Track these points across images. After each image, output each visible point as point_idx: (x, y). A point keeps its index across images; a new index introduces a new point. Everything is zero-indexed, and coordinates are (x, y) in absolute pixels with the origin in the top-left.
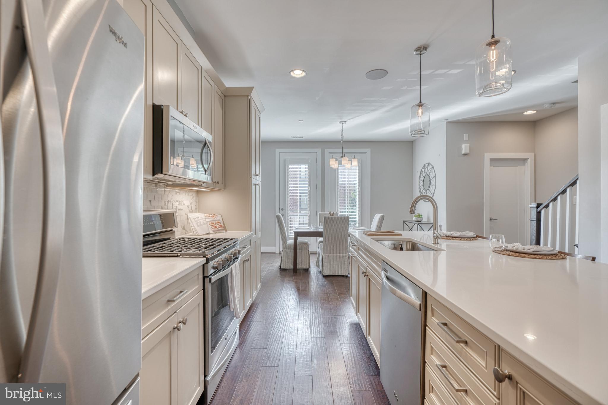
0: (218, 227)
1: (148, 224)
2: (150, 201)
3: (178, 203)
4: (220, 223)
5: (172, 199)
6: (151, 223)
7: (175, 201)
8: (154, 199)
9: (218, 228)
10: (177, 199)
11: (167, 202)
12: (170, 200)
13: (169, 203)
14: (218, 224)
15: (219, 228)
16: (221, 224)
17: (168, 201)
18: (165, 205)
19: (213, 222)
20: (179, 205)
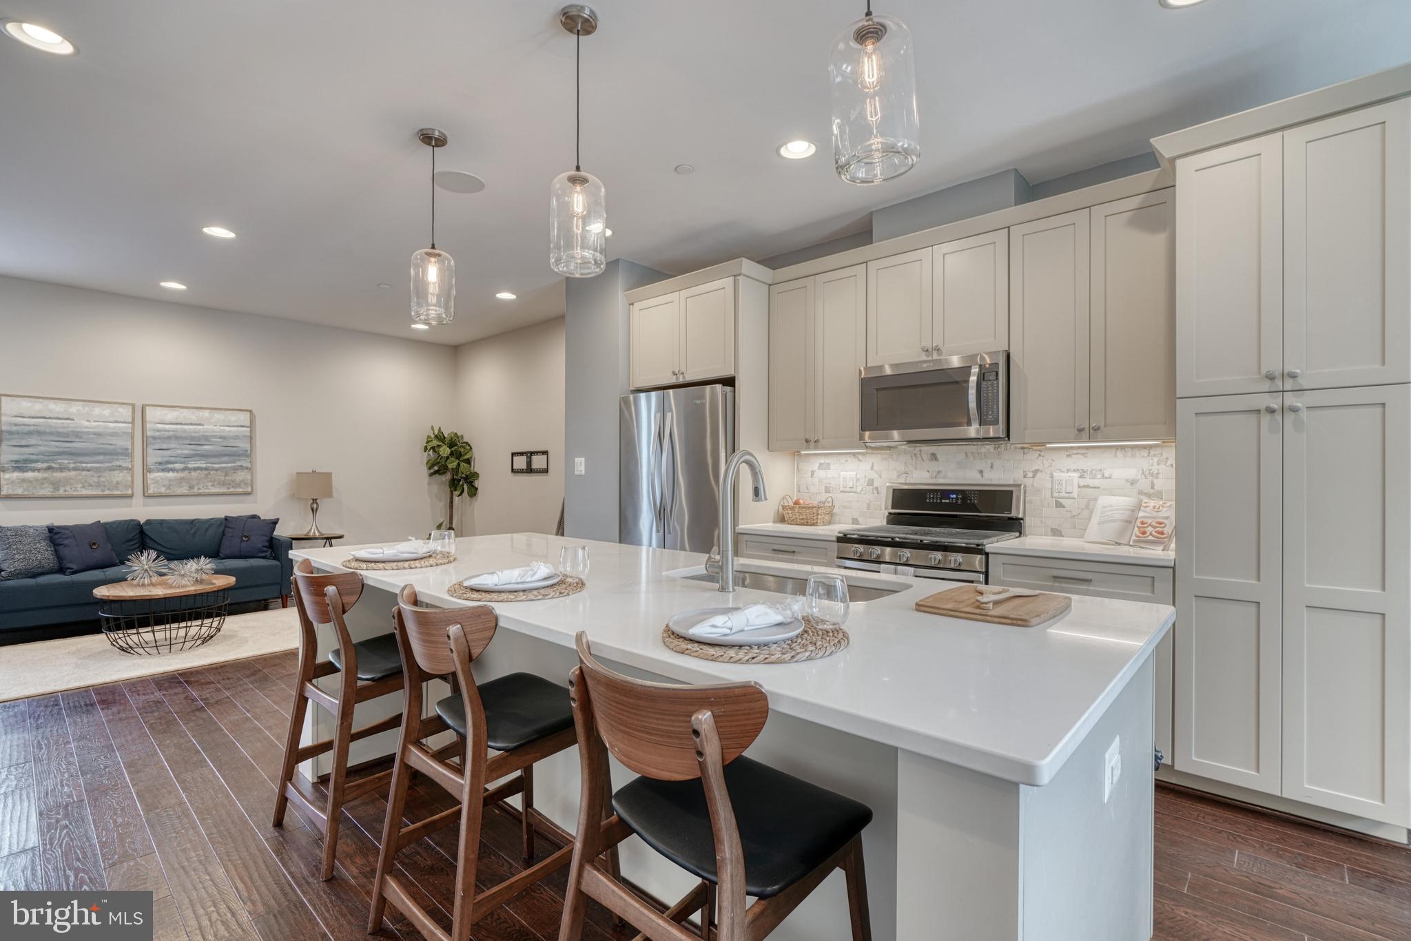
0: (1151, 534)
1: (938, 501)
2: (981, 472)
3: (1076, 475)
4: (1163, 525)
5: (1051, 466)
6: (943, 501)
7: (1065, 470)
8: (992, 467)
9: (1148, 536)
10: (1073, 467)
11: (1032, 472)
12: (1041, 468)
13: (1039, 474)
14: (1155, 527)
15: (1151, 538)
16: (1164, 527)
17: (1036, 472)
18: (1025, 477)
19: (1145, 520)
20: (1081, 477)
